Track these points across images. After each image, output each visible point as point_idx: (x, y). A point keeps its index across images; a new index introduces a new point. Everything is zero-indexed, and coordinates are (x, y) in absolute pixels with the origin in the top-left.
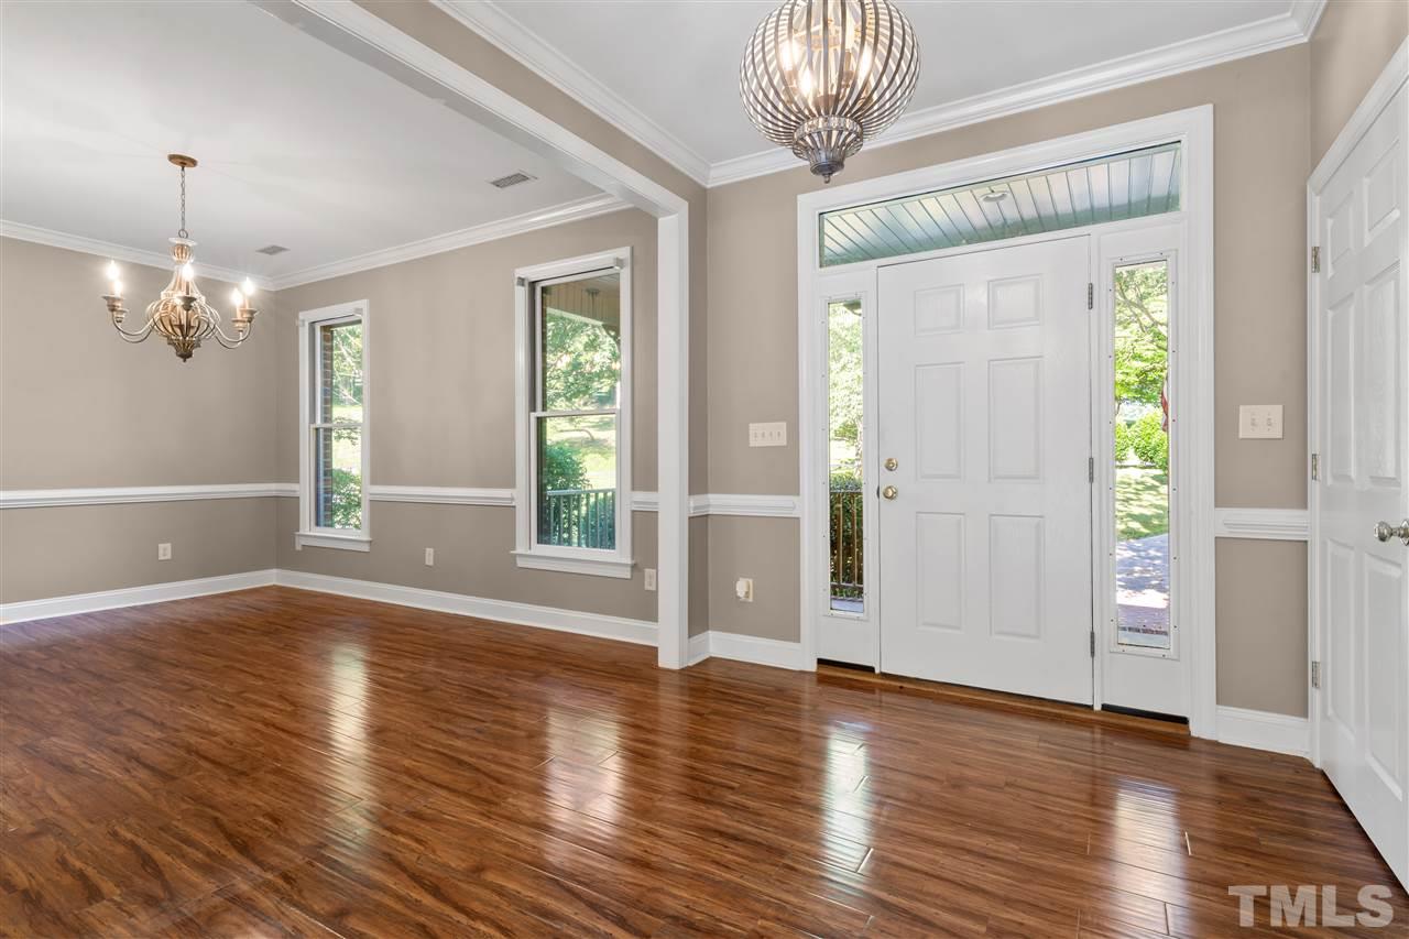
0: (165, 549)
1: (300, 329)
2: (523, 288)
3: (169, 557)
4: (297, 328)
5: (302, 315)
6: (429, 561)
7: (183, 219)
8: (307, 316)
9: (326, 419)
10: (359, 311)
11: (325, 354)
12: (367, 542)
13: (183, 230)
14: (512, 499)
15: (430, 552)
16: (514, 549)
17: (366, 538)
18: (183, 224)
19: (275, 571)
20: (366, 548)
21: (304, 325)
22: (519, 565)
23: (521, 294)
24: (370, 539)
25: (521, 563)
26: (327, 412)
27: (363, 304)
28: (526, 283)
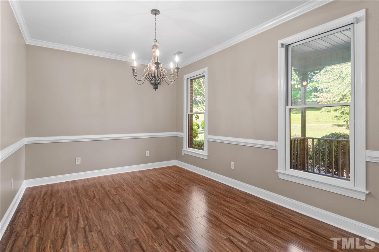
0: (147, 153)
1: (184, 81)
2: (283, 49)
3: (148, 155)
4: (183, 81)
5: (185, 76)
6: (232, 167)
7: (155, 35)
8: (186, 77)
9: (191, 111)
10: (204, 72)
11: (191, 89)
12: (207, 156)
13: (155, 39)
14: (276, 146)
15: (232, 163)
16: (277, 169)
17: (207, 154)
18: (155, 37)
19: (176, 161)
20: (207, 158)
21: (185, 80)
22: (279, 177)
23: (281, 52)
24: (208, 155)
25: (280, 177)
26: (191, 108)
27: (206, 69)
28: (285, 46)
